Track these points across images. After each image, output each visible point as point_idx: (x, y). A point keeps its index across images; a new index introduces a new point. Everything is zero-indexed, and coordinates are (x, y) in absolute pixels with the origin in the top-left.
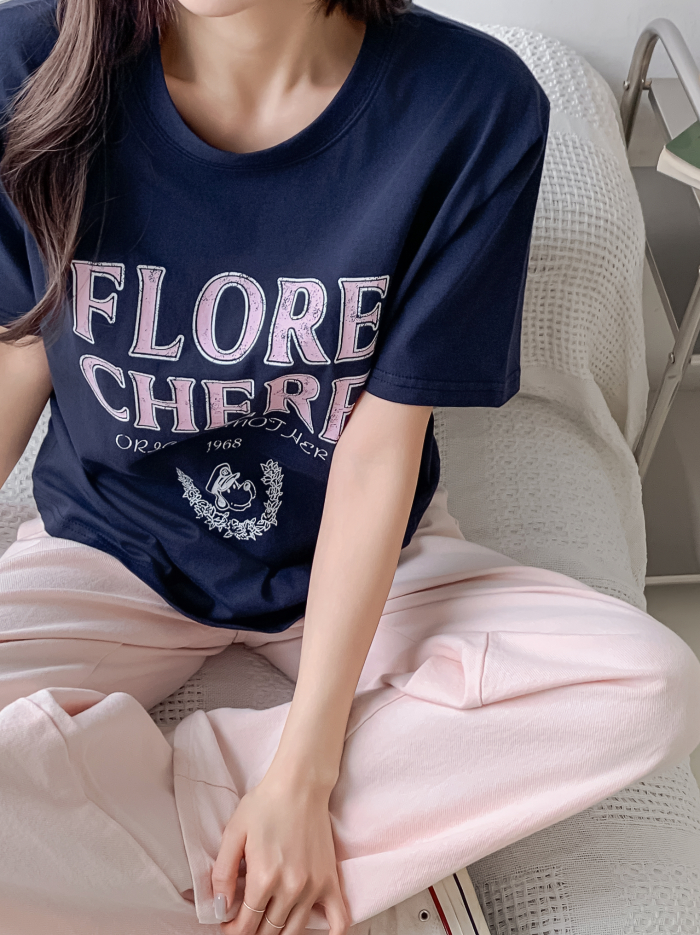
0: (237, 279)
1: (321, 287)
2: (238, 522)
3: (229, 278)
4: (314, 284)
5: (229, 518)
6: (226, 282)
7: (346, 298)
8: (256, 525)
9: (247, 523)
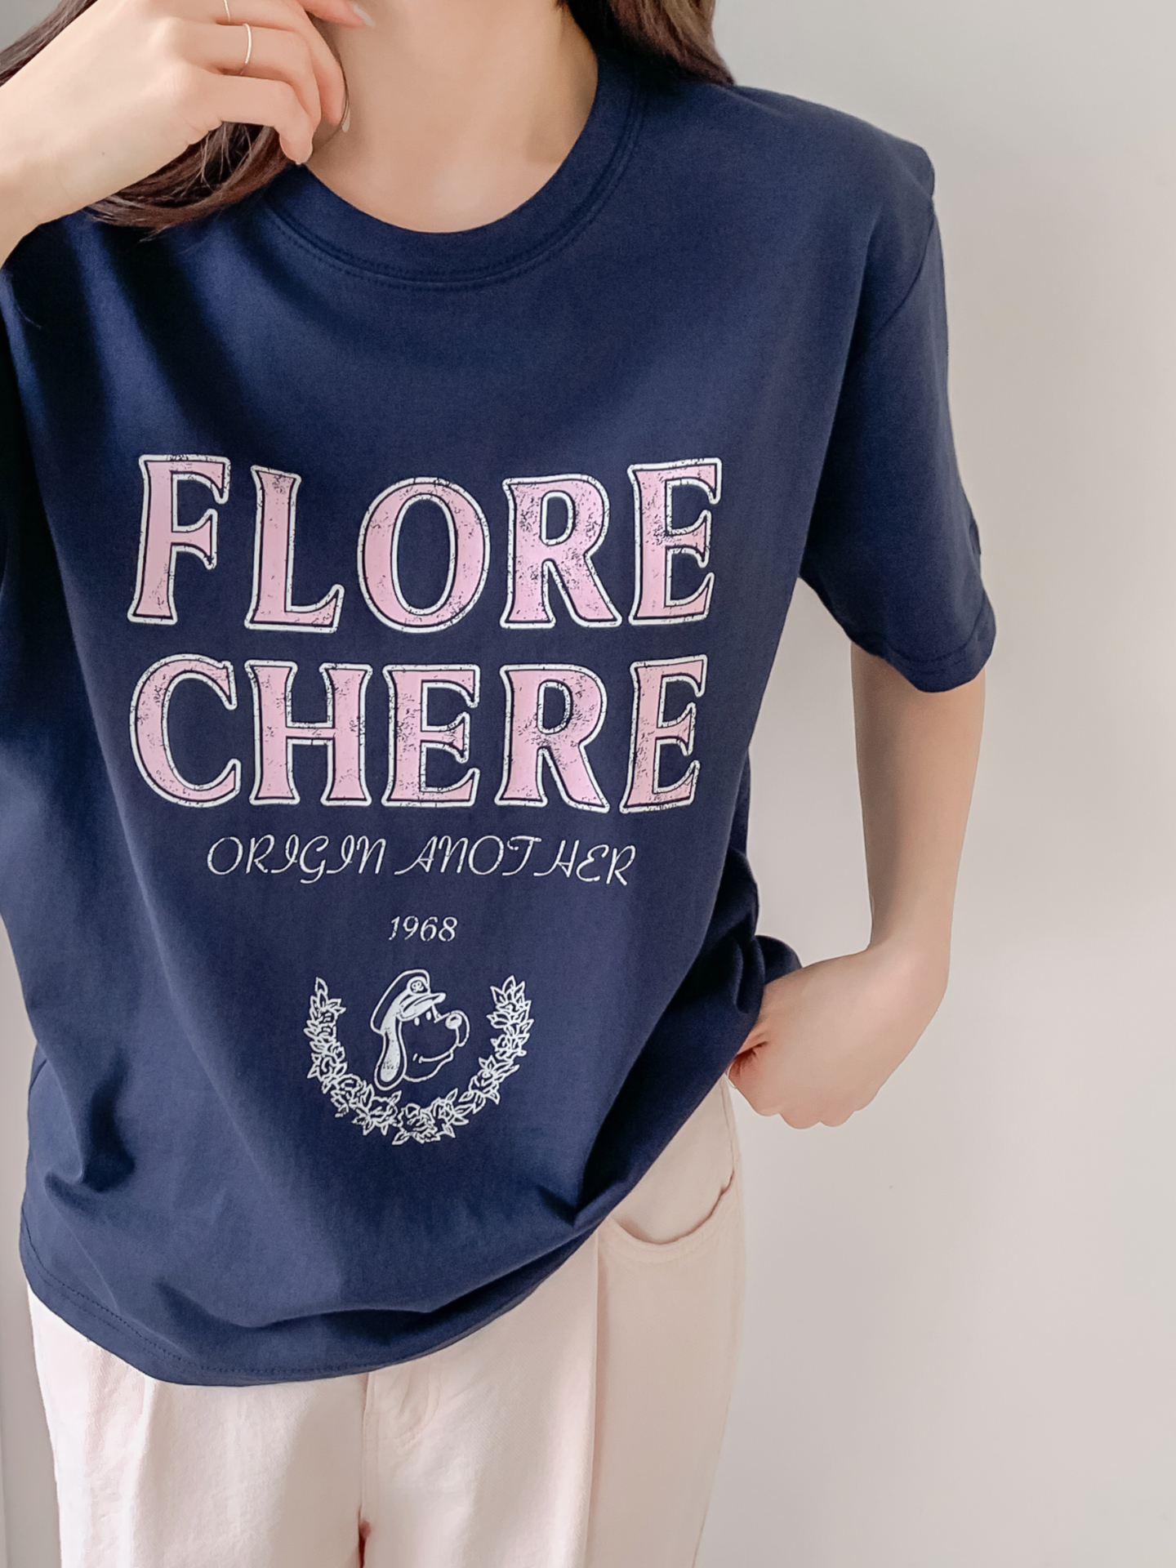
0: (430, 488)
1: (594, 486)
2: (418, 1107)
3: (415, 487)
5: (400, 1105)
6: (411, 494)
7: (644, 499)
8: (455, 1106)
9: (439, 1107)
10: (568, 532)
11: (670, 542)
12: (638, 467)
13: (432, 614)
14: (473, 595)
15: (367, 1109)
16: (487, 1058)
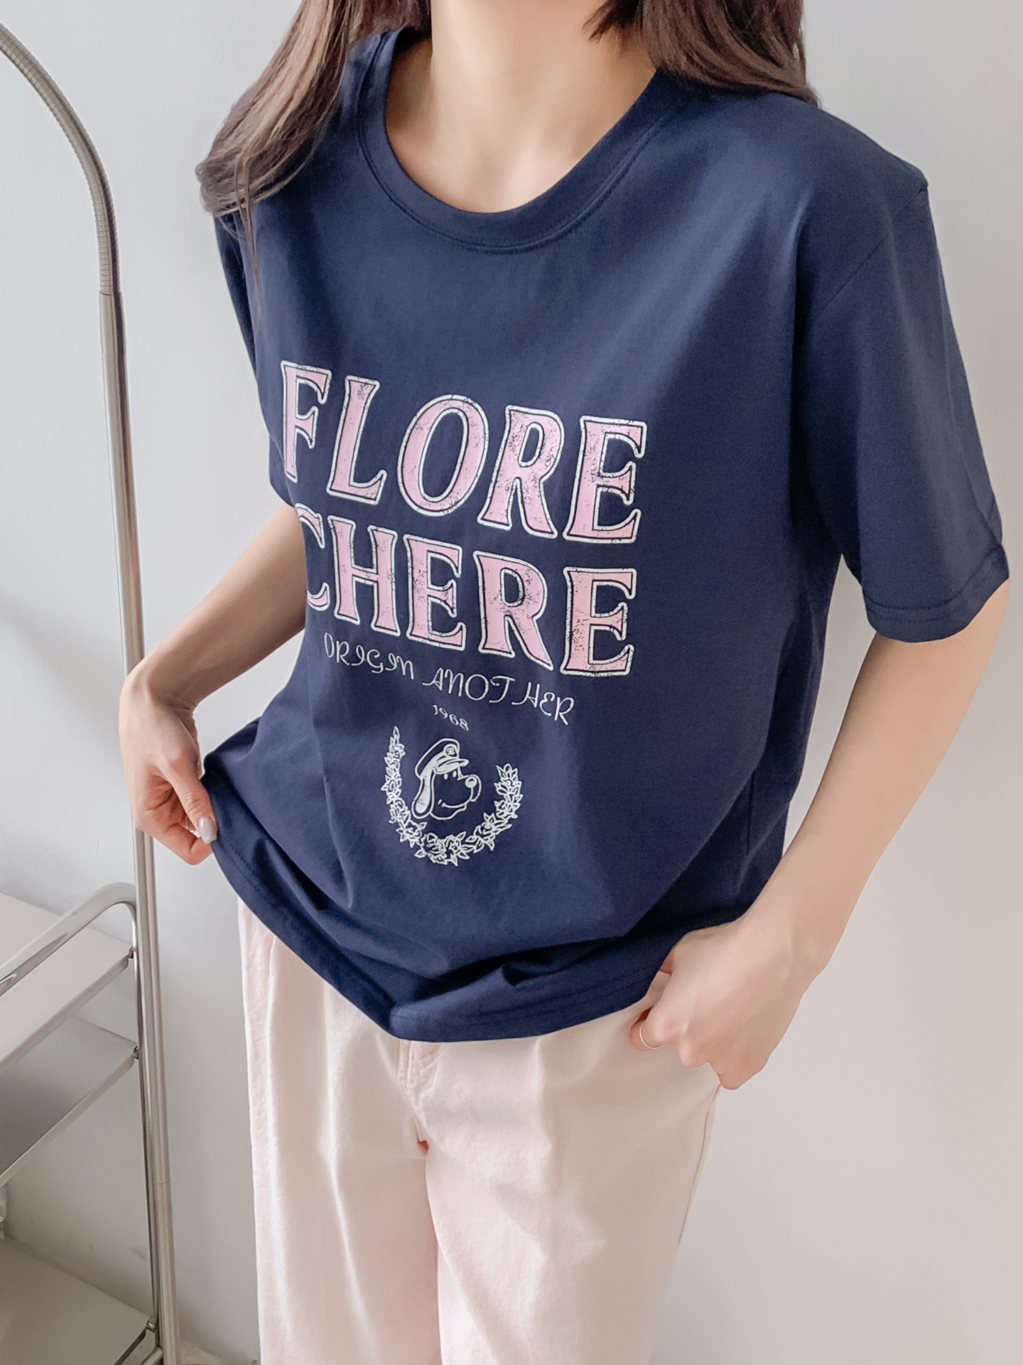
0: (460, 404)
1: (559, 426)
2: (436, 837)
3: (454, 402)
4: (552, 421)
5: (425, 832)
7: (588, 445)
8: (462, 844)
9: (451, 841)
10: (534, 459)
11: (601, 482)
12: (588, 417)
13: (437, 502)
15: (405, 825)
16: (490, 814)
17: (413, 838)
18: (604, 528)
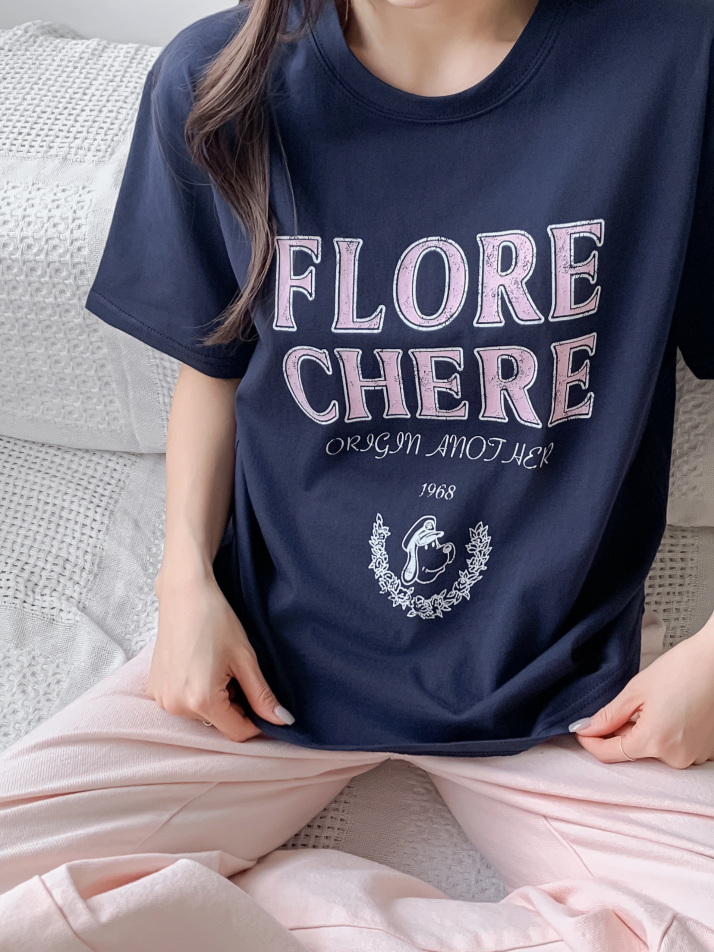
0: (436, 243)
1: (528, 238)
2: (423, 599)
3: (427, 243)
4: (520, 236)
5: (413, 595)
6: (425, 247)
7: (557, 246)
8: (444, 600)
9: (435, 599)
10: (512, 267)
11: (573, 271)
12: (553, 226)
13: (434, 319)
14: (458, 308)
15: (396, 593)
16: (463, 571)
17: (404, 602)
18: (578, 306)
